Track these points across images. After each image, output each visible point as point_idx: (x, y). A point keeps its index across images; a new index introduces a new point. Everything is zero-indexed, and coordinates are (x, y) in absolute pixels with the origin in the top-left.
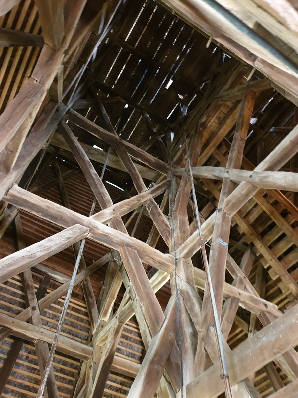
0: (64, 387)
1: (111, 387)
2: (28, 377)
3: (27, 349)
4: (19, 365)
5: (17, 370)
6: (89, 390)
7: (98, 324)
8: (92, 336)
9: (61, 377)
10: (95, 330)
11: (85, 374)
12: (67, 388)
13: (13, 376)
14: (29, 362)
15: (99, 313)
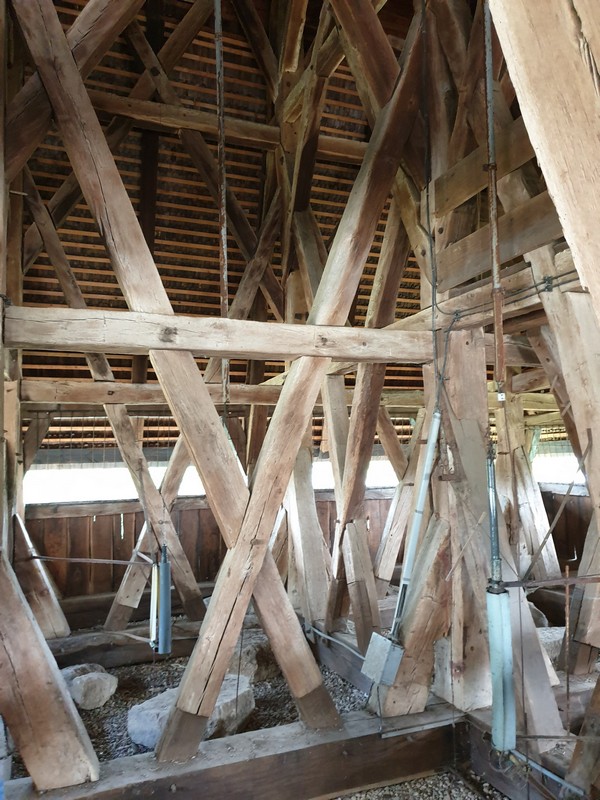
0: (245, 193)
1: (320, 183)
2: (185, 186)
3: (168, 146)
4: (165, 172)
5: (164, 179)
6: (286, 195)
7: (280, 81)
8: (273, 105)
9: (237, 180)
10: (277, 93)
11: (275, 170)
12: (250, 195)
13: (161, 188)
14: (178, 164)
15: (278, 58)
